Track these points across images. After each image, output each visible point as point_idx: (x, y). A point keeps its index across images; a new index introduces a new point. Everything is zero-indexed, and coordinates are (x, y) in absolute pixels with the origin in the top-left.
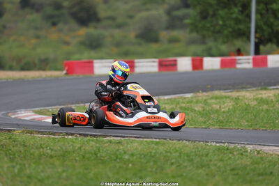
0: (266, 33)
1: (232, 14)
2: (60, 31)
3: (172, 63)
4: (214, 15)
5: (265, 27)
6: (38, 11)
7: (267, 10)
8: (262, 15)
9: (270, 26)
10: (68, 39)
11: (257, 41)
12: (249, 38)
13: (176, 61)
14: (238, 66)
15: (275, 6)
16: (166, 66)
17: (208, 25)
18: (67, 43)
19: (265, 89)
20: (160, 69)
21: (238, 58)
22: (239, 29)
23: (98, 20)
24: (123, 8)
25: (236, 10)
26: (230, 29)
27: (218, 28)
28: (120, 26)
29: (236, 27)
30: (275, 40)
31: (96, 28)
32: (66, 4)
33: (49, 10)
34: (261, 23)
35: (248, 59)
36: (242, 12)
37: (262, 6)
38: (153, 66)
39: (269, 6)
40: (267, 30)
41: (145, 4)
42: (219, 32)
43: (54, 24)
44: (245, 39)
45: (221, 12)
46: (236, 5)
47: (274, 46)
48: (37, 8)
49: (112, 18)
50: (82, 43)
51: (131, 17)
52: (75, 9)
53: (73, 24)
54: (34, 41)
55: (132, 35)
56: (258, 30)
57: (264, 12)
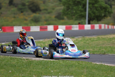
0: (92, 16)
1: (79, 8)
2: (24, 15)
3: (46, 28)
4: (72, 9)
5: (92, 14)
6: (16, 6)
7: (93, 7)
8: (91, 9)
9: (94, 13)
10: (27, 18)
11: (89, 19)
12: (85, 18)
13: (47, 27)
14: (73, 29)
15: (96, 5)
16: (43, 29)
17: (69, 13)
18: (26, 20)
19: (73, 38)
20: (40, 30)
21: (72, 26)
22: (82, 15)
23: (40, 10)
24: (51, 5)
25: (80, 7)
26: (78, 14)
27: (73, 14)
28: (49, 13)
29: (80, 14)
30: (96, 19)
31: (39, 14)
32: (27, 4)
33: (20, 6)
34: (90, 12)
35: (77, 26)
36: (83, 7)
37: (91, 5)
38: (38, 29)
39: (94, 5)
40: (93, 15)
41: (60, 4)
42: (74, 15)
43: (22, 12)
44: (84, 18)
45: (75, 8)
46: (81, 5)
47: (96, 21)
48: (15, 5)
49: (46, 10)
50: (32, 20)
51: (53, 9)
52: (31, 6)
53: (30, 12)
54: (13, 19)
55: (53, 17)
56: (89, 15)
57: (92, 7)
